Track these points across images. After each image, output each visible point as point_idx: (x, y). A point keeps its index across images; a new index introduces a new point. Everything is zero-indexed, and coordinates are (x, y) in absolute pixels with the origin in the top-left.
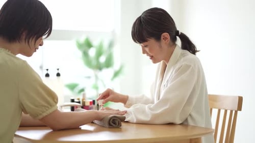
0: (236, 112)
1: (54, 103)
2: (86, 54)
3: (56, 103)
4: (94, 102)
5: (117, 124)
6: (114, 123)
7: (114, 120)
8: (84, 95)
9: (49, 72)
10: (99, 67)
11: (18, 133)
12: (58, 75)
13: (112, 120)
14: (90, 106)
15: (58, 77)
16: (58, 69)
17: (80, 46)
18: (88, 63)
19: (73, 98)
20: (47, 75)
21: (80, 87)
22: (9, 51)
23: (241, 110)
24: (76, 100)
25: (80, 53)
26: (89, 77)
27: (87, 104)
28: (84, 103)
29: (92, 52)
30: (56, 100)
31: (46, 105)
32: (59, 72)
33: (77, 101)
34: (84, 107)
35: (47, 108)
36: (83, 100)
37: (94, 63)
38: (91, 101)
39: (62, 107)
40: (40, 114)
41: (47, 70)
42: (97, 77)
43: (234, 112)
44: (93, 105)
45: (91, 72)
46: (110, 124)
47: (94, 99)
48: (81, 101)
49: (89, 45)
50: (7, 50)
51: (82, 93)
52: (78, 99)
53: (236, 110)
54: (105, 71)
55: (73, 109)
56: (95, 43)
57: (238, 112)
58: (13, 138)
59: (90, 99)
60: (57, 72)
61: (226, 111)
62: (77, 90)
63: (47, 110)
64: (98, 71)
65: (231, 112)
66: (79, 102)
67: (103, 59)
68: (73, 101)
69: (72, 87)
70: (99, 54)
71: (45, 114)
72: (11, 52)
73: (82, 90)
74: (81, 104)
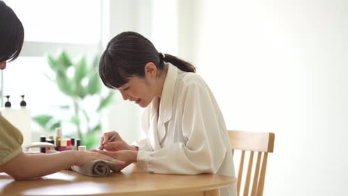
0: (266, 155)
1: (18, 144)
2: (61, 75)
3: (21, 144)
4: (73, 141)
5: (104, 171)
6: (101, 171)
7: (100, 166)
8: (59, 132)
9: (10, 100)
10: (81, 94)
12: (23, 104)
13: (96, 166)
14: (68, 147)
15: (23, 107)
16: (23, 96)
17: (53, 64)
18: (65, 88)
19: (43, 136)
20: (8, 104)
21: (54, 121)
23: (272, 152)
24: (48, 139)
25: (53, 74)
26: (67, 107)
27: (64, 144)
28: (59, 143)
29: (71, 73)
30: (20, 141)
31: (7, 147)
32: (25, 100)
33: (50, 140)
34: (58, 148)
35: (8, 152)
36: (57, 138)
37: (73, 87)
38: (69, 139)
39: (28, 148)
41: (8, 97)
42: (77, 106)
43: (263, 154)
44: (71, 146)
45: (69, 100)
46: (94, 172)
47: (73, 138)
48: (55, 140)
49: (66, 62)
51: (57, 129)
52: (51, 138)
53: (266, 151)
54: (88, 98)
55: (43, 150)
56: (75, 60)
57: (269, 154)
59: (67, 137)
60: (21, 100)
61: (252, 153)
62: (49, 125)
63: (8, 154)
64: (79, 98)
65: (260, 153)
66: (52, 142)
67: (85, 82)
68: (43, 140)
69: (43, 121)
70: (80, 75)
71: (5, 160)
73: (58, 125)
74: (55, 145)
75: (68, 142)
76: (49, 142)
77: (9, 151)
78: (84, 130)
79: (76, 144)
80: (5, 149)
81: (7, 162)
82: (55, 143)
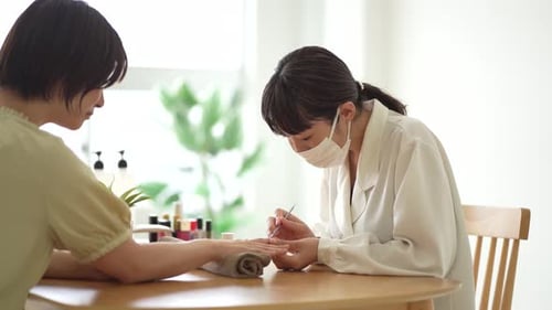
0: (516, 243)
2: (181, 120)
4: (199, 222)
5: (255, 269)
6: (250, 269)
7: (247, 262)
8: (178, 208)
9: (102, 158)
10: (212, 149)
11: (37, 291)
12: (123, 164)
14: (193, 232)
15: (123, 170)
16: (122, 153)
17: (169, 102)
18: (188, 139)
19: (154, 215)
20: (99, 165)
21: (169, 192)
22: (24, 117)
23: (526, 238)
24: (161, 220)
25: (169, 118)
26: (190, 170)
27: (185, 227)
28: (178, 225)
29: (196, 116)
32: (125, 157)
33: (164, 221)
34: (177, 234)
36: (176, 218)
37: (200, 138)
38: (194, 220)
40: (95, 251)
41: (99, 154)
42: (205, 169)
44: (197, 230)
45: (193, 158)
46: (238, 271)
47: (200, 217)
48: (172, 220)
49: (188, 99)
50: (22, 114)
51: (175, 203)
52: (166, 217)
53: (517, 237)
54: (224, 155)
55: (154, 237)
56: (203, 95)
57: (522, 242)
58: (24, 302)
59: (191, 216)
60: (119, 158)
61: (494, 240)
62: (163, 197)
63: (108, 241)
64: (209, 155)
65: (506, 241)
66: (168, 224)
67: (218, 131)
68: (154, 220)
69: (152, 191)
70: (211, 119)
71: (103, 251)
72: (30, 120)
73: (175, 198)
74: (172, 229)
75: (193, 224)
76: (162, 224)
77: (110, 236)
78: (217, 206)
79: (204, 227)
80: (104, 233)
81: (108, 254)
82: (172, 225)
